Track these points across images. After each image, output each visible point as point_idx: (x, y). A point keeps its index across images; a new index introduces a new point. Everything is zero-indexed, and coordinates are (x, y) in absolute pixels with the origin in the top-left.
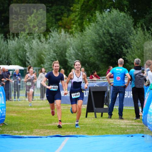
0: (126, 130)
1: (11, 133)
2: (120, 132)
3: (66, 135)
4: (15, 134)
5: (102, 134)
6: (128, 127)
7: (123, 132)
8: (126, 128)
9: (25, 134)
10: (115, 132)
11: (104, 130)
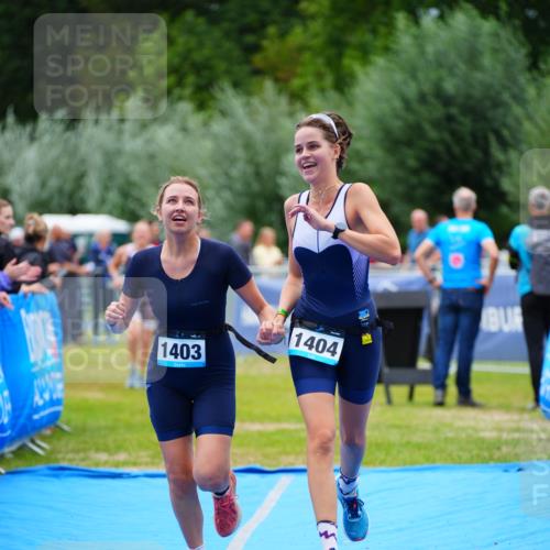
0: (499, 448)
1: (83, 460)
2: (478, 456)
3: (282, 467)
4: (97, 465)
5: (413, 463)
6: (505, 436)
7: (486, 454)
8: (499, 439)
9: (135, 464)
10: (460, 457)
11: (419, 447)
